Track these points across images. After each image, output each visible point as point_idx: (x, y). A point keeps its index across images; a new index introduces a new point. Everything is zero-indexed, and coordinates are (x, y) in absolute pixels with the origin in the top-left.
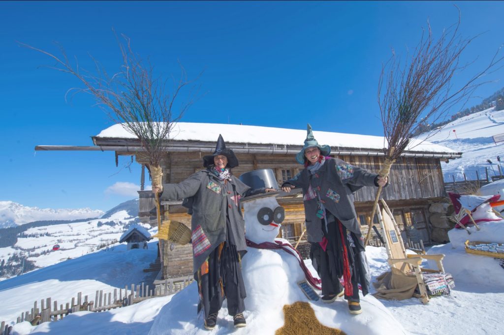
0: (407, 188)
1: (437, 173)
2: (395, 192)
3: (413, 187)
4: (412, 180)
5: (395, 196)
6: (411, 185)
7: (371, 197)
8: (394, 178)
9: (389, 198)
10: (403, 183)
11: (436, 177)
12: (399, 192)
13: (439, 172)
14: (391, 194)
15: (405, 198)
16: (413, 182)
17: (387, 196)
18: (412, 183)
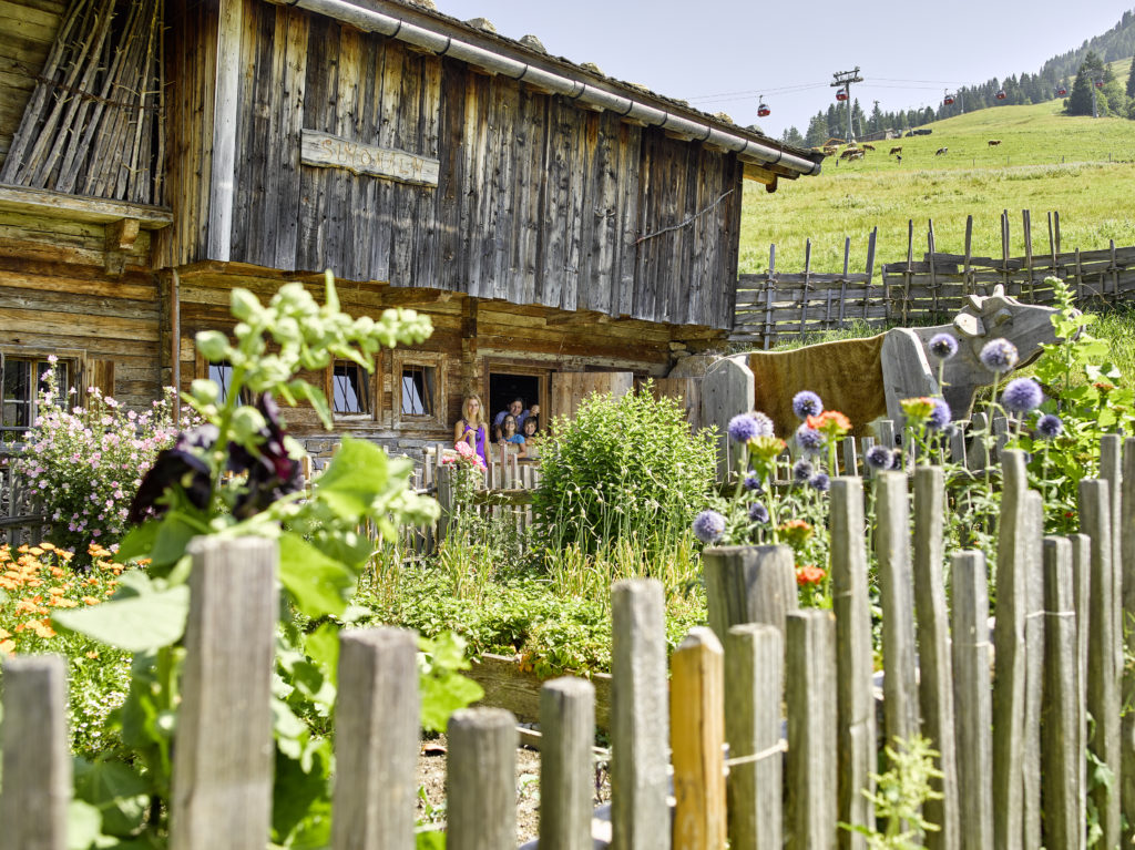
0: (575, 259)
1: (722, 223)
2: (516, 264)
3: (605, 261)
4: (605, 227)
5: (512, 286)
6: (597, 249)
7: (393, 265)
8: (529, 197)
9: (482, 289)
10: (564, 234)
11: (712, 241)
12: (537, 270)
13: (728, 221)
14: (497, 270)
15: (555, 304)
16: (612, 237)
17: (476, 275)
18: (603, 242)
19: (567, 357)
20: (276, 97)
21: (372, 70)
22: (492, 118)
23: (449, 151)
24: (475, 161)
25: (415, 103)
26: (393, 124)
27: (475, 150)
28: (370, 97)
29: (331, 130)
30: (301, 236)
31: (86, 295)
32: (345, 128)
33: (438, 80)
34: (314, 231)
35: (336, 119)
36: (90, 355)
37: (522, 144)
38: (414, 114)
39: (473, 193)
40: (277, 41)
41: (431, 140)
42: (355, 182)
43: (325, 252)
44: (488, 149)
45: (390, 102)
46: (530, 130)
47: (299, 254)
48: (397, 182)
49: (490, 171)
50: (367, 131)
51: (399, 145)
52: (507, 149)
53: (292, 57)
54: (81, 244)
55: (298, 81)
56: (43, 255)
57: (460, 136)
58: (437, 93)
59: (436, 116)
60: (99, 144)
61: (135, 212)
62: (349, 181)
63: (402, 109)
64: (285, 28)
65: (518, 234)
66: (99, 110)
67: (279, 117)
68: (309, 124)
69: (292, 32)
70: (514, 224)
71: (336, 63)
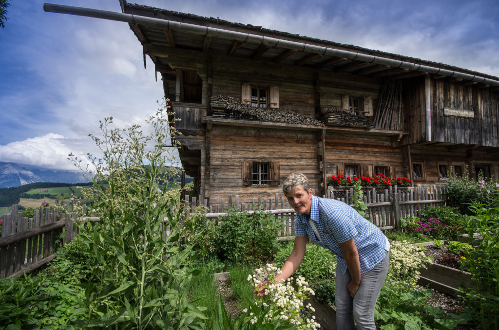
7: (465, 139)
9: (486, 143)
14: (489, 138)
17: (484, 140)
19: (493, 162)
20: (438, 101)
21: (457, 91)
22: (484, 99)
23: (475, 108)
24: (481, 110)
25: (467, 98)
26: (462, 104)
27: (481, 108)
28: (457, 97)
29: (449, 107)
30: (445, 133)
31: (388, 152)
32: (452, 106)
33: (471, 91)
34: (448, 132)
35: (450, 104)
36: (391, 165)
37: (491, 105)
38: (467, 100)
39: (481, 119)
40: (437, 88)
41: (471, 106)
42: (456, 119)
43: (450, 137)
44: (484, 107)
45: (461, 98)
46: (493, 101)
47: (445, 138)
48: (465, 118)
49: (485, 113)
50: (457, 106)
51: (464, 109)
52: (488, 106)
53: (440, 91)
54: (386, 141)
55: (442, 96)
56: (380, 144)
57: (477, 104)
58: (471, 94)
59: (471, 100)
60: (393, 118)
61: (401, 132)
62: (454, 119)
63: (464, 100)
64: (439, 84)
65: (492, 129)
66: (392, 111)
67: (439, 105)
68: (445, 106)
69: (440, 85)
70: (491, 126)
71: (449, 91)
